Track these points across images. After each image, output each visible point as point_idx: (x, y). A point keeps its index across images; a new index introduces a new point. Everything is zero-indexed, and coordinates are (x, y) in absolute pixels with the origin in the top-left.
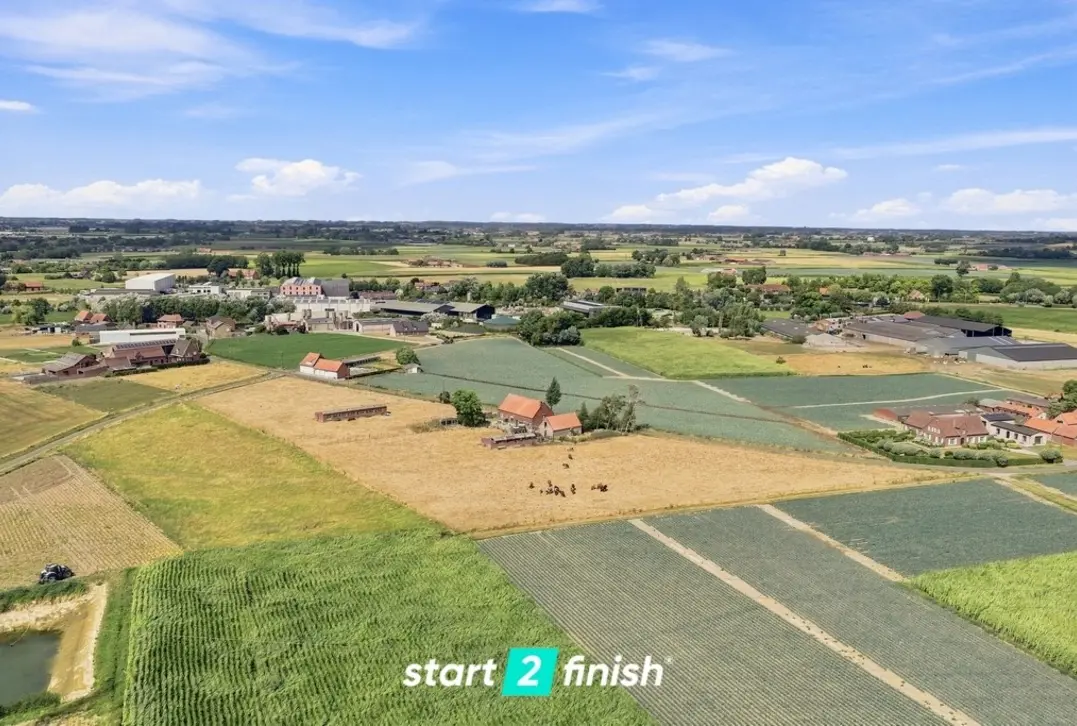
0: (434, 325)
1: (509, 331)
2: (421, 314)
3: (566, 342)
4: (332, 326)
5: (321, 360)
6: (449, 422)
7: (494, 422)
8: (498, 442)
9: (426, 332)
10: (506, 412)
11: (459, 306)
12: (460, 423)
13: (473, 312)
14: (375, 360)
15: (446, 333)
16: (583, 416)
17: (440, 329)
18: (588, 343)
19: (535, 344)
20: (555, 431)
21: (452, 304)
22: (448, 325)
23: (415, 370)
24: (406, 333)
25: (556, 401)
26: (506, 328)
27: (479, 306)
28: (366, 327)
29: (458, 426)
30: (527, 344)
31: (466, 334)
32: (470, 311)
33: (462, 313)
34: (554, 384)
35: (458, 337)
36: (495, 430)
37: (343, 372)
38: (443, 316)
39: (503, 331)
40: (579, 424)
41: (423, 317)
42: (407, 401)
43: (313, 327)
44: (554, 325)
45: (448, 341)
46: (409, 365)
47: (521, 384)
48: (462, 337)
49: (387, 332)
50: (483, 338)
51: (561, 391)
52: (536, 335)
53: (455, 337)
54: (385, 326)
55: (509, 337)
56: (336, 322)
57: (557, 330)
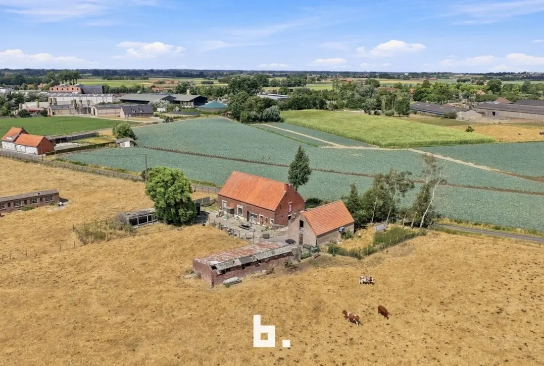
0: (159, 109)
1: (219, 113)
2: (149, 102)
3: (269, 119)
4: (74, 111)
5: (23, 135)
6: (143, 220)
7: (213, 214)
8: (223, 272)
9: (151, 114)
10: (230, 200)
11: (179, 97)
12: (160, 219)
13: (191, 101)
14: (94, 135)
15: (167, 115)
16: (353, 206)
17: (164, 112)
18: (288, 120)
19: (242, 122)
20: (318, 237)
21: (174, 95)
22: (169, 110)
23: (127, 144)
24: (134, 115)
25: (304, 180)
26: (217, 111)
27: (195, 96)
28: (100, 111)
29: (158, 224)
30: (235, 121)
31: (184, 116)
32: (189, 100)
33: (183, 102)
34: (300, 156)
35: (178, 118)
36: (216, 231)
37: (46, 147)
38: (167, 102)
39: (215, 114)
40: (350, 219)
41: (149, 103)
42: (103, 180)
43: (56, 112)
44: (259, 104)
45: (168, 120)
46: (122, 140)
47: (239, 156)
48: (180, 117)
49: (117, 115)
50: (198, 118)
51: (311, 166)
52: (244, 114)
53: (175, 118)
54: (117, 110)
55: (220, 117)
56: (76, 108)
57: (261, 109)
